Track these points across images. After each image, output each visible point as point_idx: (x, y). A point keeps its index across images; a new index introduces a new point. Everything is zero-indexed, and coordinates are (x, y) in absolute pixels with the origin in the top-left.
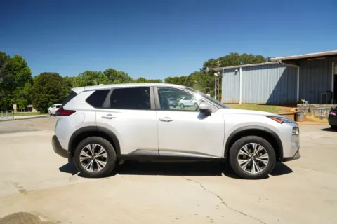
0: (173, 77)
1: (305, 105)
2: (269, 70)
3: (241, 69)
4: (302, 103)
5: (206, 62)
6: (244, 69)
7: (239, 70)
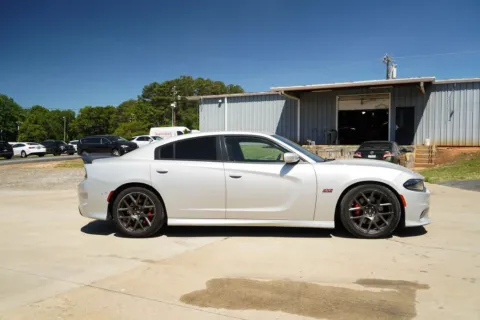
0: (94, 106)
1: (311, 146)
2: (263, 102)
3: (226, 100)
4: (307, 143)
5: (146, 87)
6: (231, 100)
7: (223, 102)
